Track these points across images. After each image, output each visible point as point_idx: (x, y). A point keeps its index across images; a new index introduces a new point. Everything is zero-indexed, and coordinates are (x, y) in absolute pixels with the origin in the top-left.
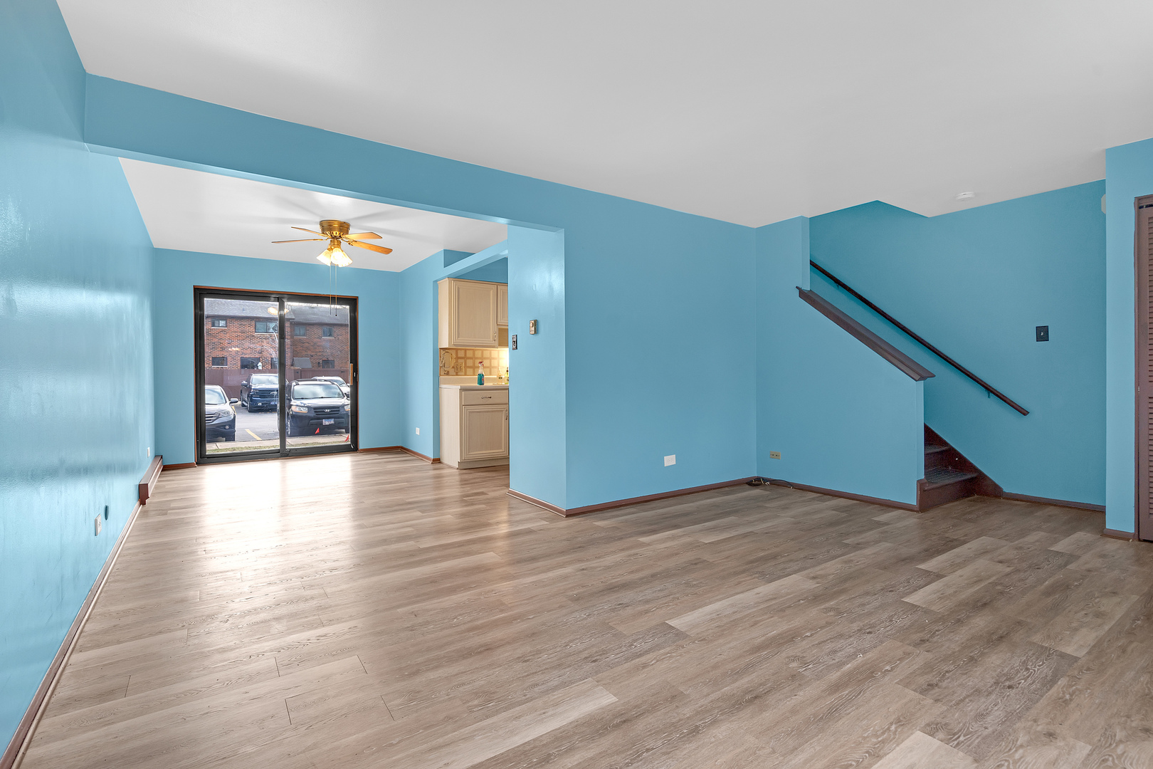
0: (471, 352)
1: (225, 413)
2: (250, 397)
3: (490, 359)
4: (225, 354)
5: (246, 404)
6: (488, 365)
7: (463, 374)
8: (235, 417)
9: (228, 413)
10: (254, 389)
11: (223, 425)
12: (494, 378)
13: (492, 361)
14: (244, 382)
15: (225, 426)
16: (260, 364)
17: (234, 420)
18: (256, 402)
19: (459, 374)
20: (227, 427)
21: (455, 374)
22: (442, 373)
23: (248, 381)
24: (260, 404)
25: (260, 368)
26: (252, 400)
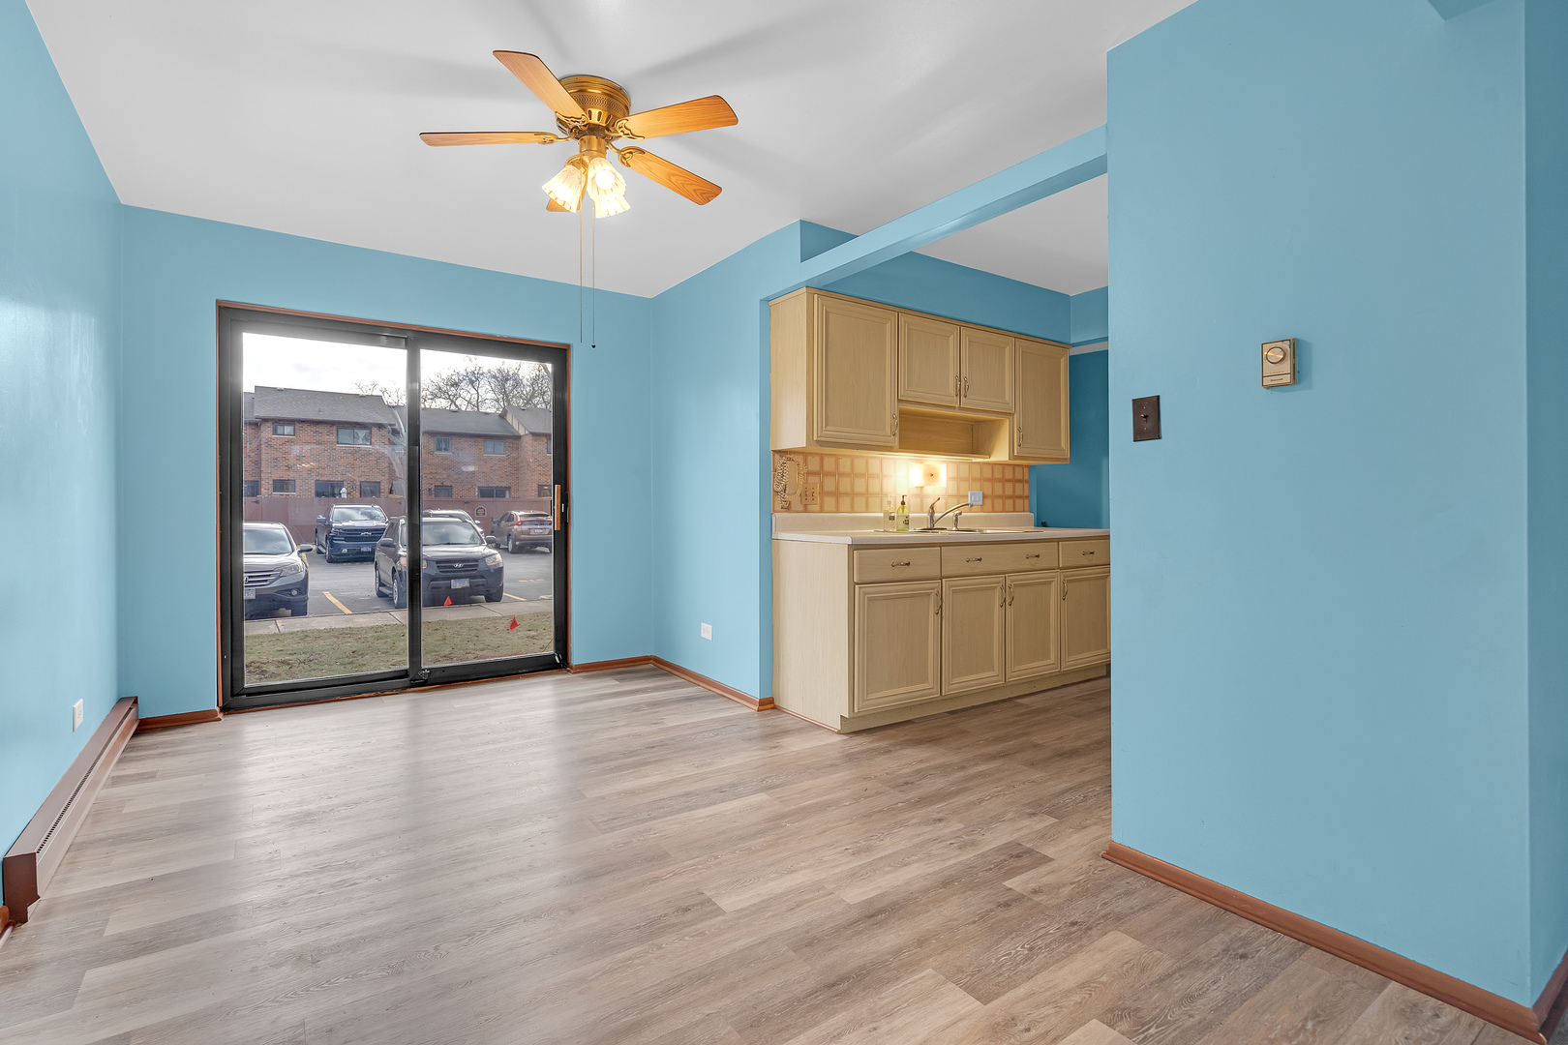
0: (832, 460)
1: (290, 569)
2: (330, 539)
3: (866, 475)
4: (291, 475)
5: (324, 551)
6: (863, 490)
7: (817, 508)
8: (307, 575)
9: (296, 568)
10: (336, 528)
11: (287, 590)
12: (877, 518)
13: (870, 480)
14: (321, 517)
15: (290, 590)
16: (344, 490)
17: (306, 580)
18: (339, 547)
19: (810, 507)
20: (295, 592)
21: (801, 508)
22: (778, 508)
23: (327, 513)
24: (345, 551)
25: (344, 496)
26: (332, 545)
